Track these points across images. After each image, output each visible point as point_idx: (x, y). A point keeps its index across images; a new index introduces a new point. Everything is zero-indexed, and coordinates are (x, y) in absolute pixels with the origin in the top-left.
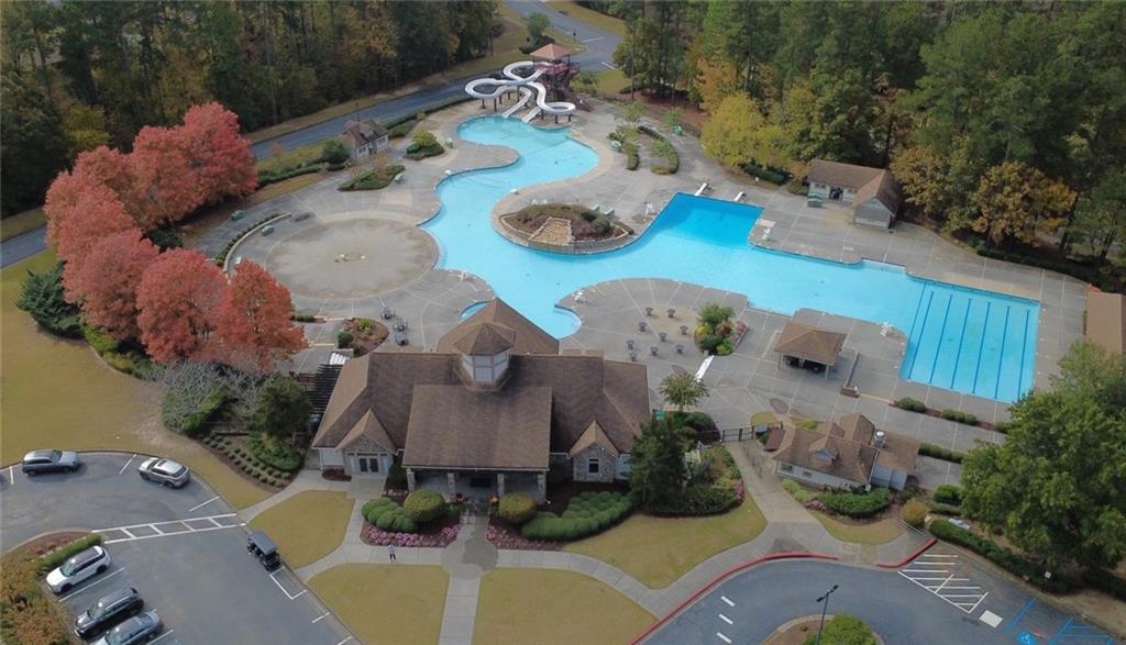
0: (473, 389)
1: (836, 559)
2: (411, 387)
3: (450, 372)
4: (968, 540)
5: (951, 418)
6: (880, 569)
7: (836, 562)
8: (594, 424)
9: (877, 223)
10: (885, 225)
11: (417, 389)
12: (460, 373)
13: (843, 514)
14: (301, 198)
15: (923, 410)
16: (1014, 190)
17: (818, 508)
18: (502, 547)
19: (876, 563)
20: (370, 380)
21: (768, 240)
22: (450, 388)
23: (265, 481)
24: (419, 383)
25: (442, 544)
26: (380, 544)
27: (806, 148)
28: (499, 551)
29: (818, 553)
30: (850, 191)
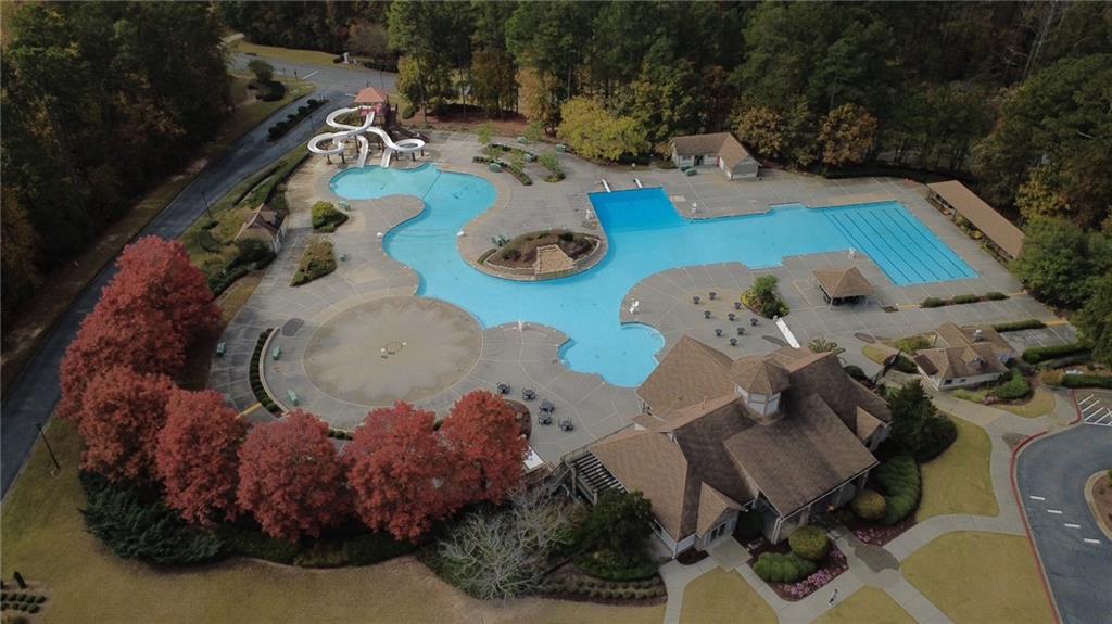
0: (768, 423)
1: (1045, 433)
2: (721, 444)
3: (742, 417)
4: (1093, 381)
5: (962, 301)
6: (1074, 426)
7: (1046, 436)
8: (859, 409)
9: (749, 175)
10: (754, 175)
11: (728, 444)
12: (749, 414)
13: (1015, 398)
14: (263, 307)
15: (943, 304)
16: (851, 125)
17: (994, 402)
18: (883, 543)
19: (1068, 423)
20: (687, 455)
21: (697, 211)
22: (750, 431)
23: (644, 597)
24: (727, 438)
25: (844, 567)
26: (805, 595)
27: (658, 130)
28: (884, 547)
29: (1034, 434)
30: (710, 156)
